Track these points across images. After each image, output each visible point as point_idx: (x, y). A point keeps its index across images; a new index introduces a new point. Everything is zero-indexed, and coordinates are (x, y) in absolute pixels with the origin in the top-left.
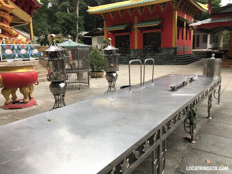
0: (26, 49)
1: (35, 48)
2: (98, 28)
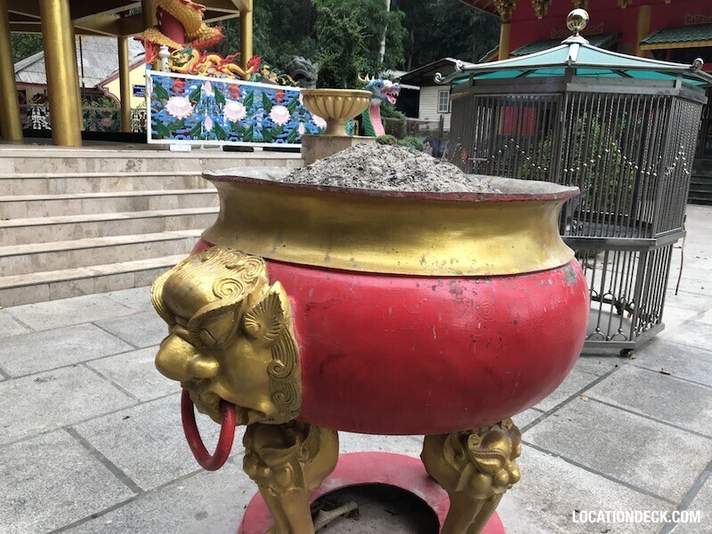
0: (246, 100)
1: (279, 99)
2: (448, 59)
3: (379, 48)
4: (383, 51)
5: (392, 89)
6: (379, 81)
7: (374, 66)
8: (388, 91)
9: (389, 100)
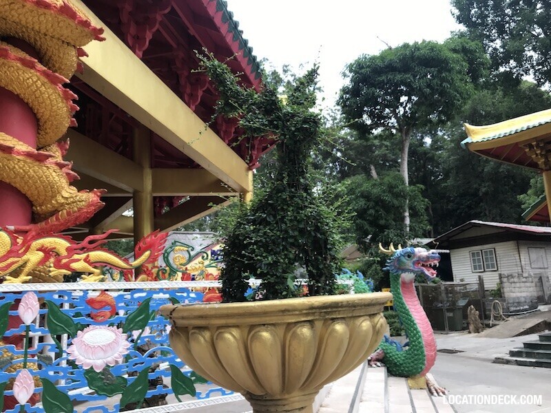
2: (473, 221)
3: (403, 219)
4: (407, 221)
5: (428, 258)
6: (409, 249)
7: (401, 236)
8: (423, 262)
9: (427, 273)
